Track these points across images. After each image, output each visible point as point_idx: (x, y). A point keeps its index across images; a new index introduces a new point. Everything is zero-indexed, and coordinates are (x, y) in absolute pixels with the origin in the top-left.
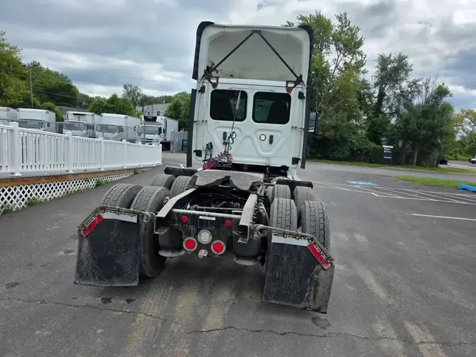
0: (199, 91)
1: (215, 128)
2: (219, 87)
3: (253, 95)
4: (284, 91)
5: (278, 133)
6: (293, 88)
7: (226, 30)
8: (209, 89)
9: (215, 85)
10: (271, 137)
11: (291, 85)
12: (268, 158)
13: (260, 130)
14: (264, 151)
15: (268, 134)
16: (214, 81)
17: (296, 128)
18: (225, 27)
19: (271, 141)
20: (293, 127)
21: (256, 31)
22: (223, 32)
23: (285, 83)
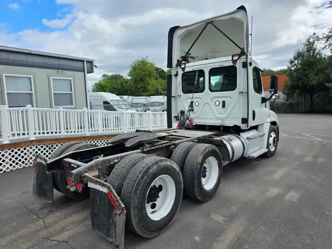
0: (175, 75)
1: (186, 100)
2: (186, 70)
3: (208, 71)
4: (231, 64)
5: (229, 99)
6: (237, 60)
7: (189, 28)
8: (181, 72)
9: (183, 69)
10: (224, 103)
11: (235, 58)
12: (223, 119)
13: (215, 97)
14: (219, 114)
15: (221, 100)
16: (183, 66)
17: (242, 93)
18: (187, 26)
19: (224, 106)
20: (240, 93)
21: (209, 23)
22: (186, 31)
23: (231, 57)
